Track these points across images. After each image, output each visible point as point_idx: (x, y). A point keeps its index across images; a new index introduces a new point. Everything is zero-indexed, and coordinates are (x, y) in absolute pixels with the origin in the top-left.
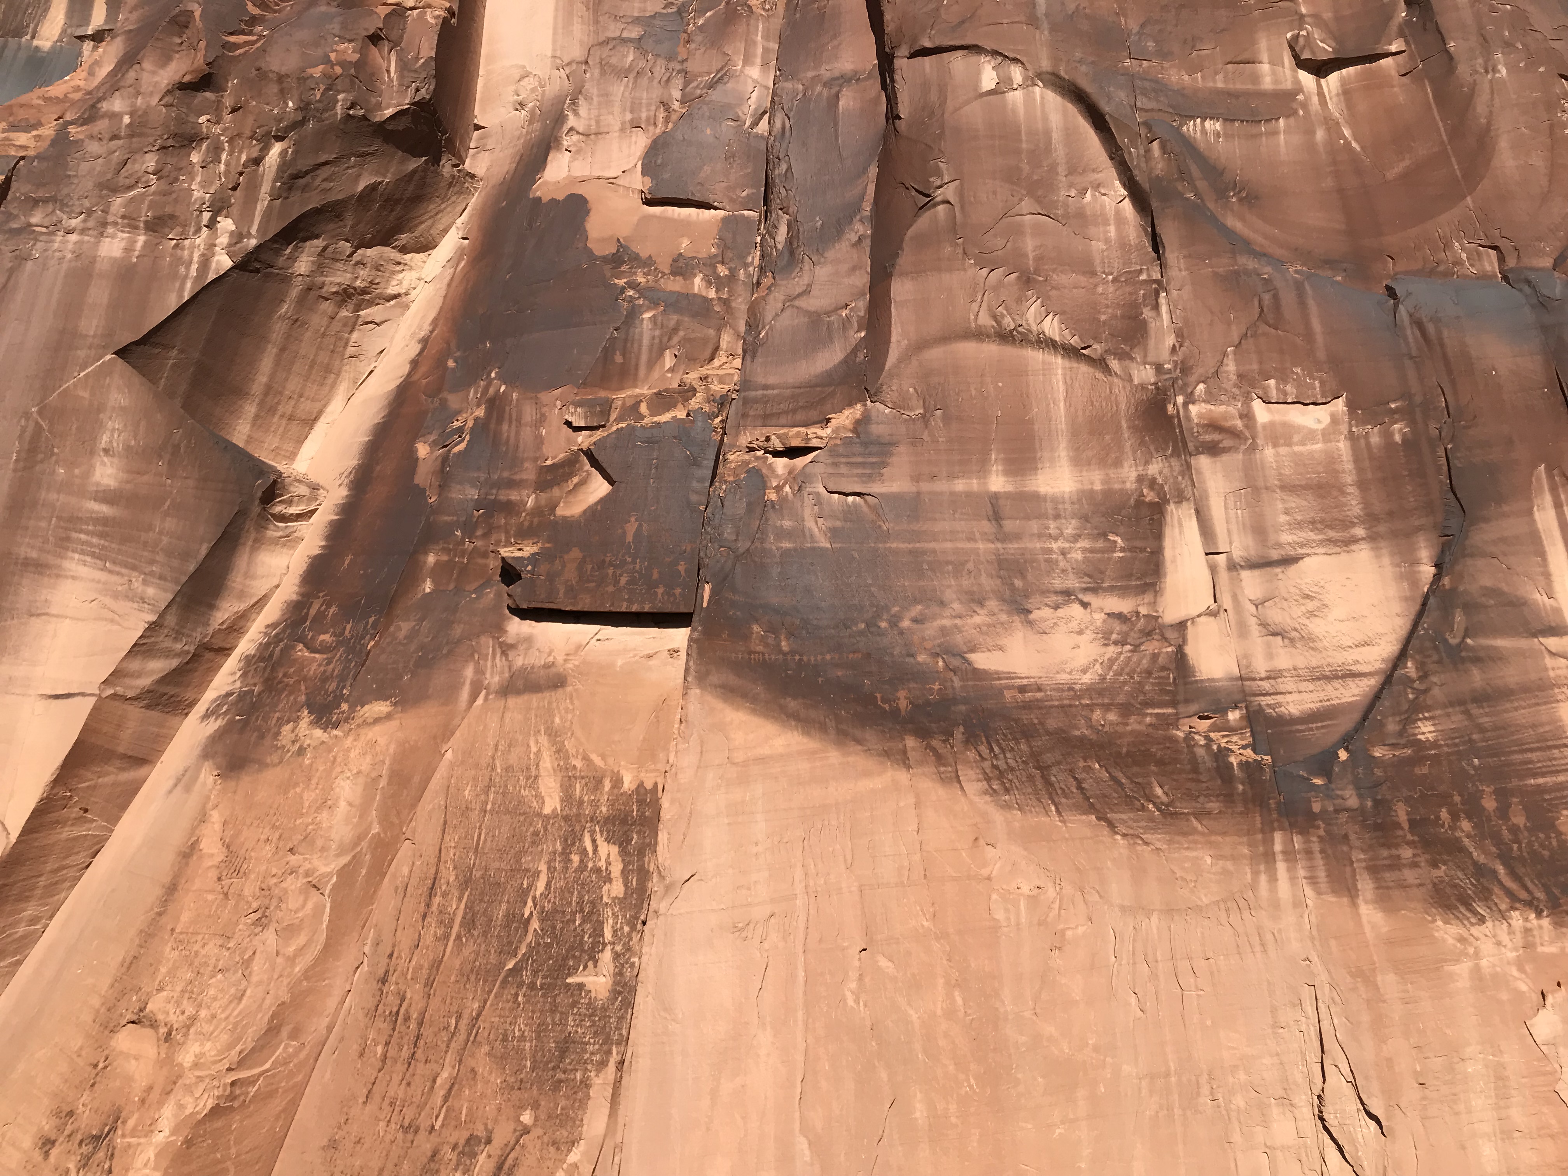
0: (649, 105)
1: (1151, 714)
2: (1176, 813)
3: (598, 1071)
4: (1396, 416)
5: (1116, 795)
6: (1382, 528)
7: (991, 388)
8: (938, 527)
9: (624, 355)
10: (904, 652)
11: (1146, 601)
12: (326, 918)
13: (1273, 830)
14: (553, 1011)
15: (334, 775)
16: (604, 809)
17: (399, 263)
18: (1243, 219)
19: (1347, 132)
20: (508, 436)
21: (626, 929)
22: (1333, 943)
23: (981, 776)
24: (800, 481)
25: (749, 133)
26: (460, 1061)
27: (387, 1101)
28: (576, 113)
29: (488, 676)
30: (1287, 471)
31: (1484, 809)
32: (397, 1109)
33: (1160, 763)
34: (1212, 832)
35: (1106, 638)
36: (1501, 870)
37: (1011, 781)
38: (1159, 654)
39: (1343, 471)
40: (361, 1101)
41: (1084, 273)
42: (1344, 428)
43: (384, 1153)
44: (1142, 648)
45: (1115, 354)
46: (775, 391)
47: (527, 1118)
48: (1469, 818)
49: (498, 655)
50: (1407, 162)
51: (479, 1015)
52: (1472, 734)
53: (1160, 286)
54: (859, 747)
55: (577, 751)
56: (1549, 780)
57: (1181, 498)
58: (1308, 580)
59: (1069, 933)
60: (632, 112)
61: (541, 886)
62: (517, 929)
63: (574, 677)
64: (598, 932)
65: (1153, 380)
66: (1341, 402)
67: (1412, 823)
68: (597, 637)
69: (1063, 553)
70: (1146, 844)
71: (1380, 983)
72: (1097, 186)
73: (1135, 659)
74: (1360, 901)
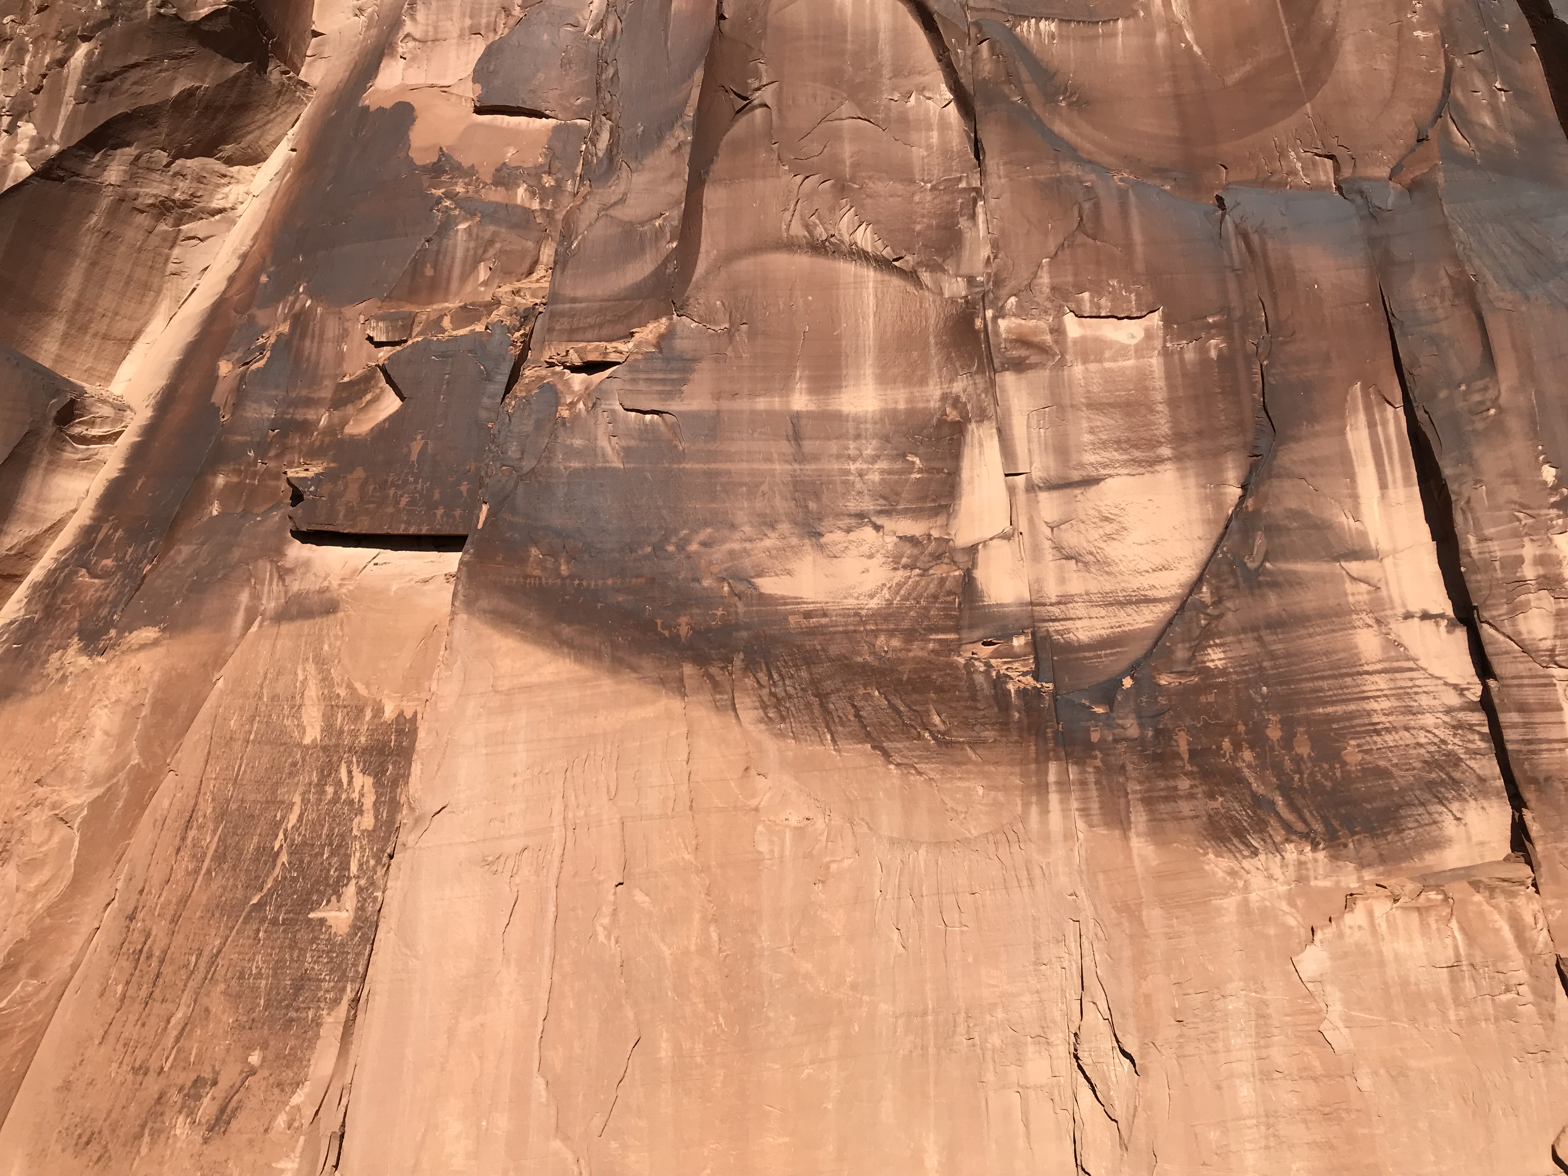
0: (489, 10)
1: (934, 640)
2: (951, 742)
3: (331, 1009)
4: (1213, 331)
5: (892, 723)
6: (1189, 448)
7: (801, 301)
8: (734, 447)
9: (435, 267)
10: (690, 576)
11: (938, 523)
12: (74, 853)
13: (1048, 759)
14: (292, 948)
15: (91, 703)
16: (363, 739)
17: (225, 176)
18: (1070, 124)
19: (1189, 36)
20: (310, 354)
21: (372, 862)
22: (1101, 877)
23: (758, 704)
24: (594, 398)
25: (589, 40)
26: (195, 1001)
27: (122, 1042)
28: (413, 18)
29: (264, 601)
30: (1095, 389)
31: (1268, 739)
32: (130, 1050)
33: (940, 690)
34: (986, 762)
35: (895, 561)
36: (1280, 801)
37: (788, 709)
38: (946, 578)
39: (1154, 389)
40: (97, 1042)
41: (902, 181)
42: (1158, 343)
43: (114, 1095)
44: (931, 572)
45: (927, 266)
46: (583, 305)
47: (255, 1058)
48: (1252, 747)
49: (275, 580)
50: (1248, 67)
51: (219, 952)
52: (1263, 661)
53: (978, 194)
54: (634, 675)
55: (342, 680)
56: (1340, 709)
57: (982, 417)
58: (1109, 502)
59: (834, 866)
60: (471, 18)
61: (293, 818)
62: (265, 863)
63: (347, 603)
64: (345, 866)
65: (964, 293)
66: (1156, 316)
67: (1193, 753)
68: (375, 561)
69: (861, 474)
70: (920, 773)
71: (1144, 918)
72: (921, 90)
73: (923, 583)
74: (1132, 834)
